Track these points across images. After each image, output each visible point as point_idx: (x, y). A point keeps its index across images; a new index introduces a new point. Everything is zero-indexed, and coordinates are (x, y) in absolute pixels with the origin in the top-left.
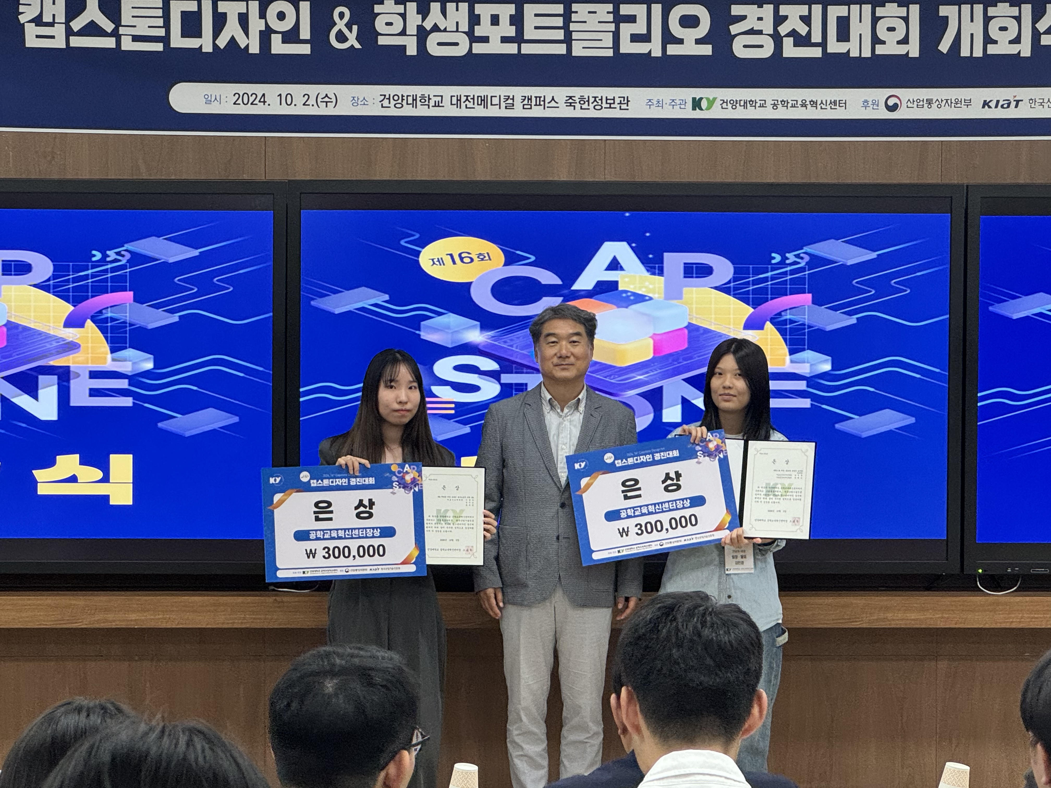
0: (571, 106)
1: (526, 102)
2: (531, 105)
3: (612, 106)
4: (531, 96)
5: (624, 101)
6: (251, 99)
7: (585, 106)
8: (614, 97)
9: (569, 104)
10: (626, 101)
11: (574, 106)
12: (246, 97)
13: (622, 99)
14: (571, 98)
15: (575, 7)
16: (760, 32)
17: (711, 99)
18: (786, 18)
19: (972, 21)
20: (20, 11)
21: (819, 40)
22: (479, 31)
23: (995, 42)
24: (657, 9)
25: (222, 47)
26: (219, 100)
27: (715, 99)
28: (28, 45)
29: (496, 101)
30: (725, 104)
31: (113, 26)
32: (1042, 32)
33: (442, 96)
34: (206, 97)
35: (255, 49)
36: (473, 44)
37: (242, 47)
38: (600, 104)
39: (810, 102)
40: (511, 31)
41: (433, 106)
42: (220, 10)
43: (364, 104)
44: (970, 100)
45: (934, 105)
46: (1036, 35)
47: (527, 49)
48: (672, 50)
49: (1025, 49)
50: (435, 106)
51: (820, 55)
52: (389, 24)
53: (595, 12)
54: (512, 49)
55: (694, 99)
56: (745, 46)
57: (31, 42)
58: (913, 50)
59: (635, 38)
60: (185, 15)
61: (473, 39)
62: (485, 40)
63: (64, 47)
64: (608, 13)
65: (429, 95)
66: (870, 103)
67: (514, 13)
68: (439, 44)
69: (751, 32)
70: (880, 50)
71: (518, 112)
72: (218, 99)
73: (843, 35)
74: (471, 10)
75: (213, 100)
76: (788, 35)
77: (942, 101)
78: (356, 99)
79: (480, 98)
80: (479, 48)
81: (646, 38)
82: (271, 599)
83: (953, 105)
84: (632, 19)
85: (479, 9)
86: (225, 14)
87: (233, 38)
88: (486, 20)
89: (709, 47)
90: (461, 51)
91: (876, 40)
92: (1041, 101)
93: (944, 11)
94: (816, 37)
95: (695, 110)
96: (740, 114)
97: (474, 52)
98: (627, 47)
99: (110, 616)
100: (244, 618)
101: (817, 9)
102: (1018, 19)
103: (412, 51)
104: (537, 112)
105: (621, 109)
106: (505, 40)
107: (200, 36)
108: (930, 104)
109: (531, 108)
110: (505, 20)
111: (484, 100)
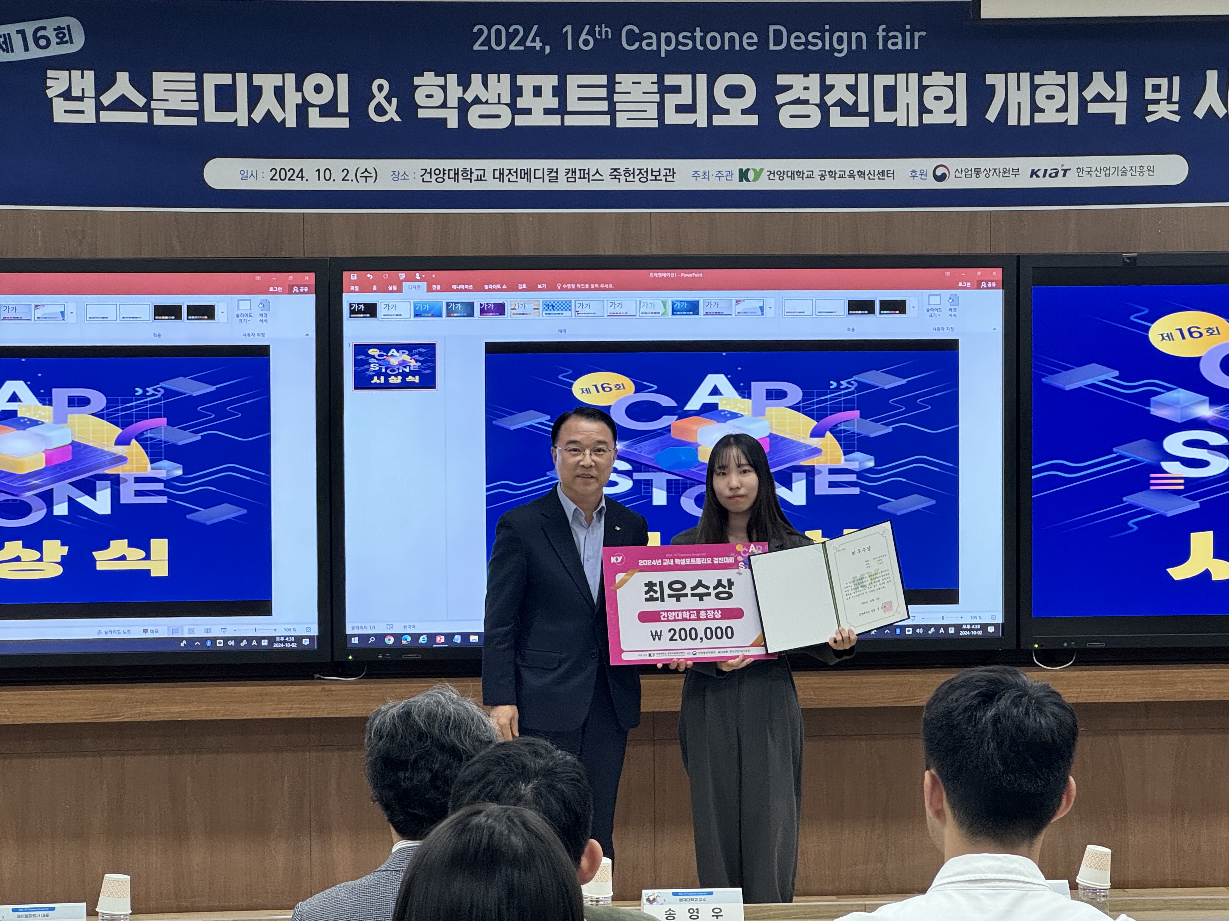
0: (615, 178)
1: (570, 175)
2: (575, 178)
3: (658, 178)
4: (575, 169)
5: (670, 173)
6: (289, 174)
7: (630, 178)
8: (660, 169)
9: (614, 177)
10: (671, 173)
11: (619, 179)
12: (283, 171)
13: (668, 171)
14: (615, 170)
15: (619, 77)
16: (806, 102)
17: (758, 171)
18: (832, 87)
19: (1019, 89)
20: (48, 85)
21: (866, 110)
22: (521, 103)
23: (1042, 111)
24: (702, 79)
25: (258, 121)
26: (255, 176)
27: (762, 170)
28: (56, 120)
29: (539, 174)
30: (772, 175)
31: (145, 100)
32: (1088, 100)
33: (484, 170)
34: (242, 172)
35: (291, 123)
36: (516, 116)
37: (279, 120)
38: (645, 176)
39: (858, 172)
40: (554, 103)
41: (475, 180)
42: (255, 83)
43: (405, 179)
44: (1018, 169)
45: (982, 175)
46: (1083, 103)
47: (570, 121)
48: (719, 120)
49: (1072, 118)
50: (478, 180)
51: (867, 125)
52: (429, 96)
53: (639, 83)
54: (554, 121)
55: (741, 170)
56: (792, 116)
57: (59, 117)
58: (961, 119)
59: (680, 109)
60: (219, 88)
61: (515, 111)
62: (527, 111)
63: (94, 122)
64: (653, 83)
65: (471, 169)
66: (918, 173)
67: (556, 84)
68: (481, 116)
69: (798, 102)
70: (928, 119)
71: (562, 185)
72: (254, 174)
73: (890, 104)
74: (513, 81)
75: (249, 176)
76: (834, 105)
77: (990, 170)
78: (396, 174)
79: (523, 171)
80: (521, 121)
81: (691, 109)
82: (320, 687)
83: (1001, 174)
84: (677, 89)
85: (521, 80)
86: (261, 87)
87: (269, 112)
88: (528, 92)
89: (756, 117)
90: (503, 123)
91: (923, 110)
92: (1089, 170)
93: (991, 79)
94: (863, 107)
95: (742, 181)
96: (788, 185)
97: (516, 124)
98: (672, 118)
99: (152, 709)
100: (291, 708)
101: (864, 78)
102: (1065, 87)
103: (453, 123)
104: (581, 185)
105: (666, 181)
106: (548, 112)
107: (234, 110)
108: (978, 173)
109: (575, 181)
110: (547, 91)
111: (527, 174)
